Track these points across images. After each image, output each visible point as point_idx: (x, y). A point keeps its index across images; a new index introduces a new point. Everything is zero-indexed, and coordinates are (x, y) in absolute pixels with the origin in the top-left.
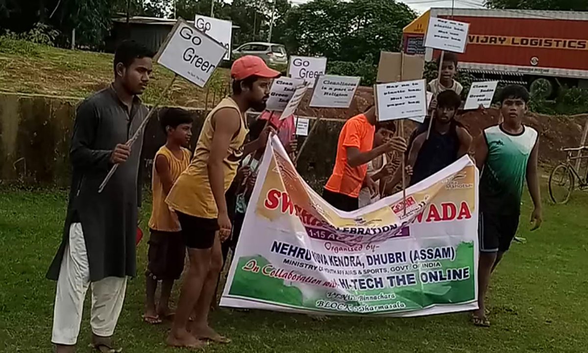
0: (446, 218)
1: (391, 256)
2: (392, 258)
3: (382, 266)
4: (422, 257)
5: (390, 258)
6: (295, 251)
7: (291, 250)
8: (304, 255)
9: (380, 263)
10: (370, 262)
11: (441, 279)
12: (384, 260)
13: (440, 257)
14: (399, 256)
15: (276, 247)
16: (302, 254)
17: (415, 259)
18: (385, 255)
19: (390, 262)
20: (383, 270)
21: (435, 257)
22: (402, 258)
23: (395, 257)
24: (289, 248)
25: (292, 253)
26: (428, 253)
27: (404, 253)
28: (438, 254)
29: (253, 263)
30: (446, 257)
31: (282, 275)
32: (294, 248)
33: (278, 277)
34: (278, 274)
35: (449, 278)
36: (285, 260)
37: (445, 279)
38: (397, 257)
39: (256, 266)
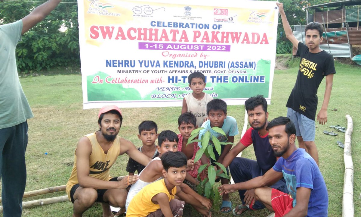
0: (253, 42)
1: (216, 63)
2: (217, 64)
3: (209, 69)
4: (236, 66)
5: (215, 64)
6: (122, 63)
7: (119, 63)
8: (129, 64)
9: (207, 67)
10: (201, 65)
11: (246, 81)
12: (211, 65)
13: (247, 67)
14: (222, 64)
15: (108, 63)
16: (127, 64)
17: (231, 67)
18: (213, 62)
19: (215, 67)
20: (208, 72)
21: (244, 67)
22: (223, 65)
23: (218, 64)
24: (117, 62)
25: (121, 65)
26: (241, 64)
27: (225, 62)
28: (246, 65)
29: (97, 78)
30: (251, 67)
31: (120, 81)
32: (121, 62)
33: (117, 83)
34: (117, 81)
35: (251, 81)
36: (118, 71)
37: (249, 82)
38: (220, 64)
39: (100, 79)
